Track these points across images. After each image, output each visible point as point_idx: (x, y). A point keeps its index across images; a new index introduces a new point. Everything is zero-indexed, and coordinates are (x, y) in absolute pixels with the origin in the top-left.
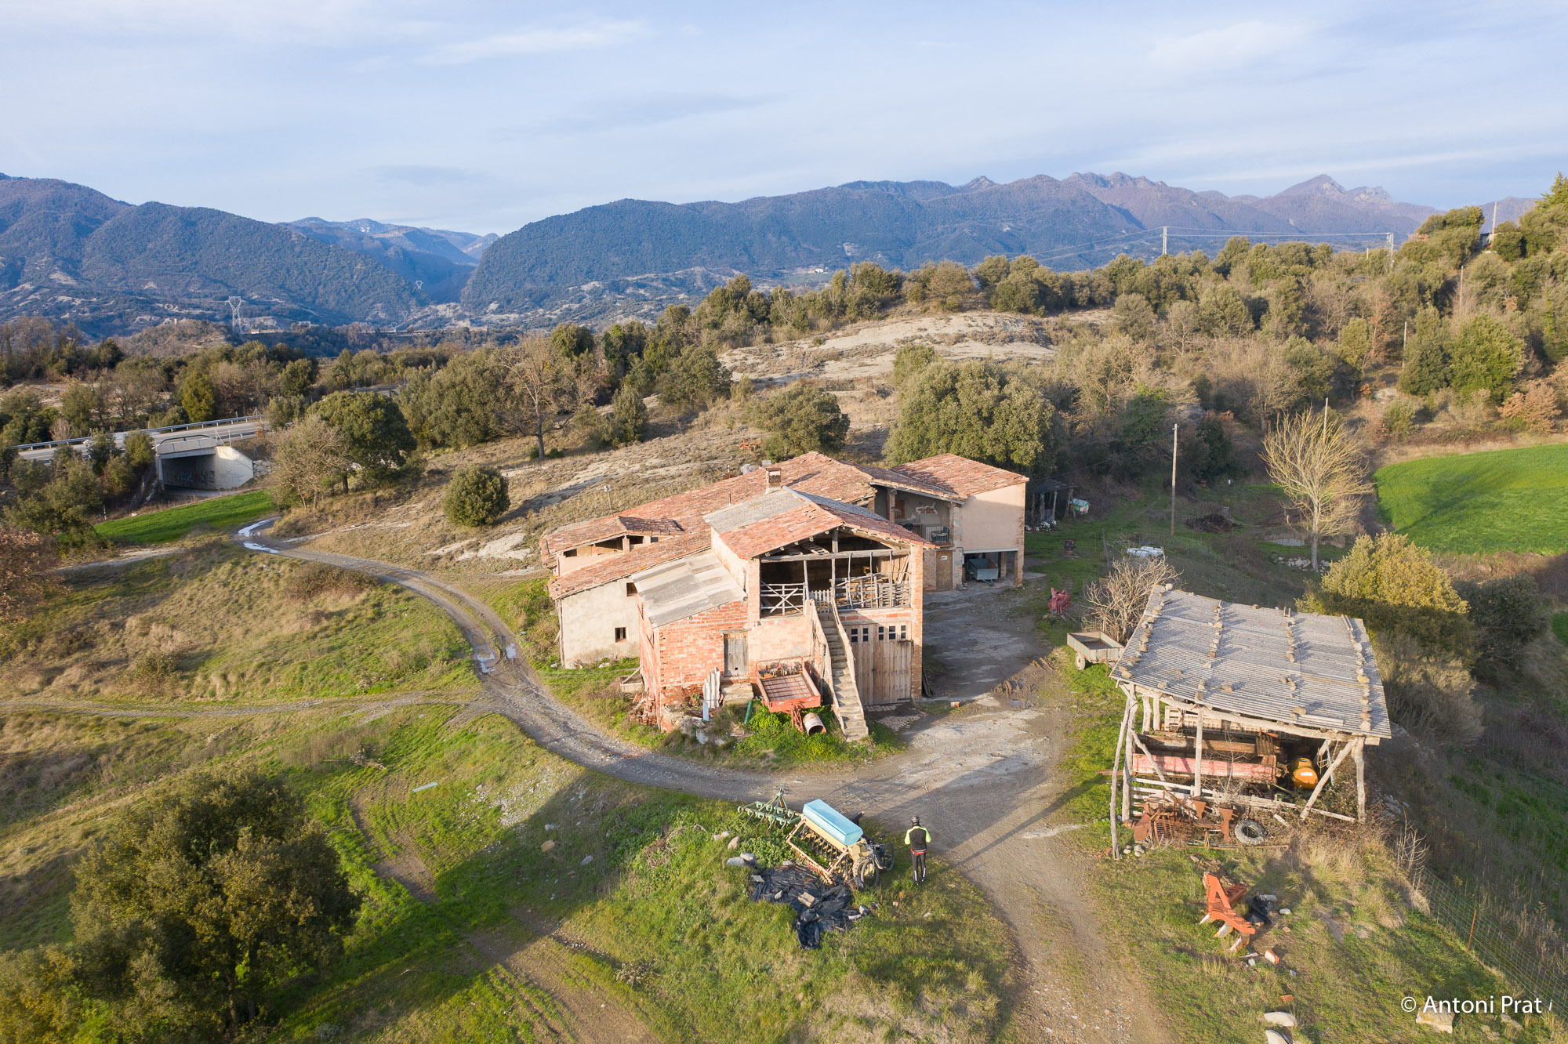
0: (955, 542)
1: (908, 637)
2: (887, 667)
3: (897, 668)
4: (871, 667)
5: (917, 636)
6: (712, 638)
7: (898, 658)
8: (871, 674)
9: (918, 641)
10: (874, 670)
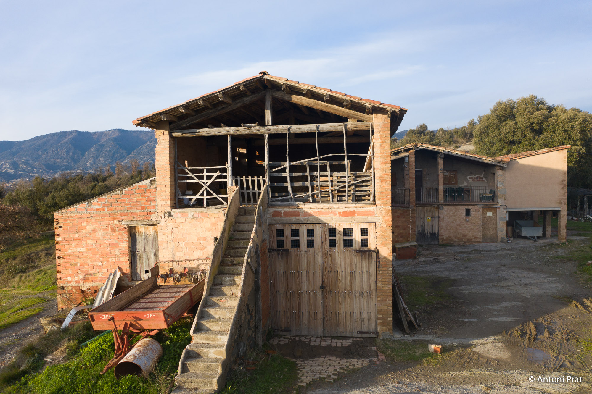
0: (499, 201)
1: (372, 246)
2: (341, 285)
3: (356, 288)
4: (319, 284)
5: (383, 244)
6: (114, 231)
7: (357, 274)
8: (319, 294)
9: (386, 252)
10: (322, 287)
